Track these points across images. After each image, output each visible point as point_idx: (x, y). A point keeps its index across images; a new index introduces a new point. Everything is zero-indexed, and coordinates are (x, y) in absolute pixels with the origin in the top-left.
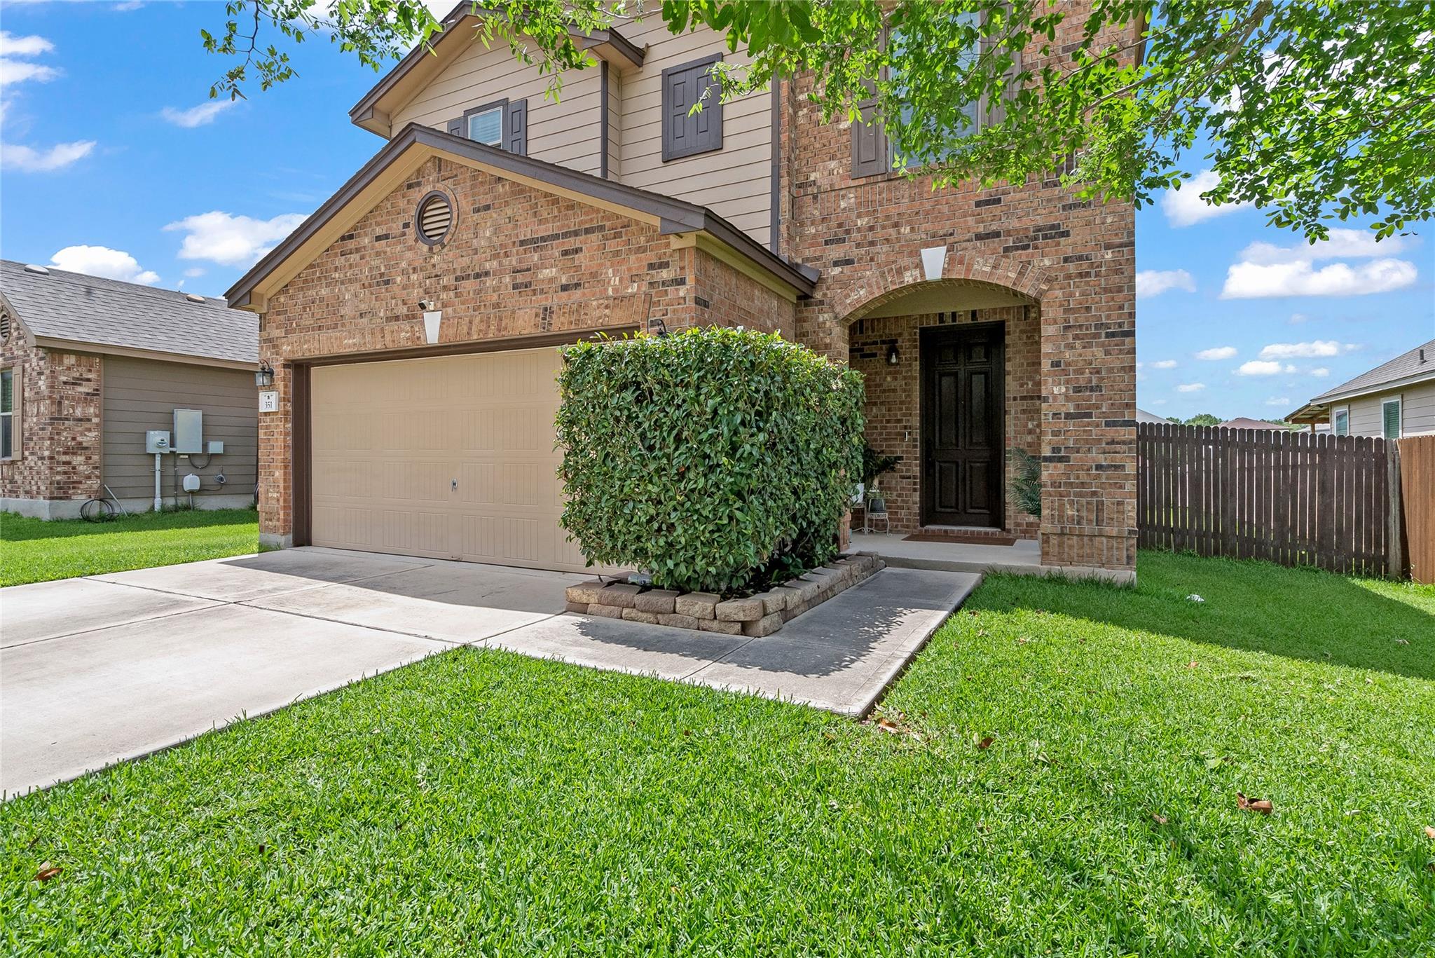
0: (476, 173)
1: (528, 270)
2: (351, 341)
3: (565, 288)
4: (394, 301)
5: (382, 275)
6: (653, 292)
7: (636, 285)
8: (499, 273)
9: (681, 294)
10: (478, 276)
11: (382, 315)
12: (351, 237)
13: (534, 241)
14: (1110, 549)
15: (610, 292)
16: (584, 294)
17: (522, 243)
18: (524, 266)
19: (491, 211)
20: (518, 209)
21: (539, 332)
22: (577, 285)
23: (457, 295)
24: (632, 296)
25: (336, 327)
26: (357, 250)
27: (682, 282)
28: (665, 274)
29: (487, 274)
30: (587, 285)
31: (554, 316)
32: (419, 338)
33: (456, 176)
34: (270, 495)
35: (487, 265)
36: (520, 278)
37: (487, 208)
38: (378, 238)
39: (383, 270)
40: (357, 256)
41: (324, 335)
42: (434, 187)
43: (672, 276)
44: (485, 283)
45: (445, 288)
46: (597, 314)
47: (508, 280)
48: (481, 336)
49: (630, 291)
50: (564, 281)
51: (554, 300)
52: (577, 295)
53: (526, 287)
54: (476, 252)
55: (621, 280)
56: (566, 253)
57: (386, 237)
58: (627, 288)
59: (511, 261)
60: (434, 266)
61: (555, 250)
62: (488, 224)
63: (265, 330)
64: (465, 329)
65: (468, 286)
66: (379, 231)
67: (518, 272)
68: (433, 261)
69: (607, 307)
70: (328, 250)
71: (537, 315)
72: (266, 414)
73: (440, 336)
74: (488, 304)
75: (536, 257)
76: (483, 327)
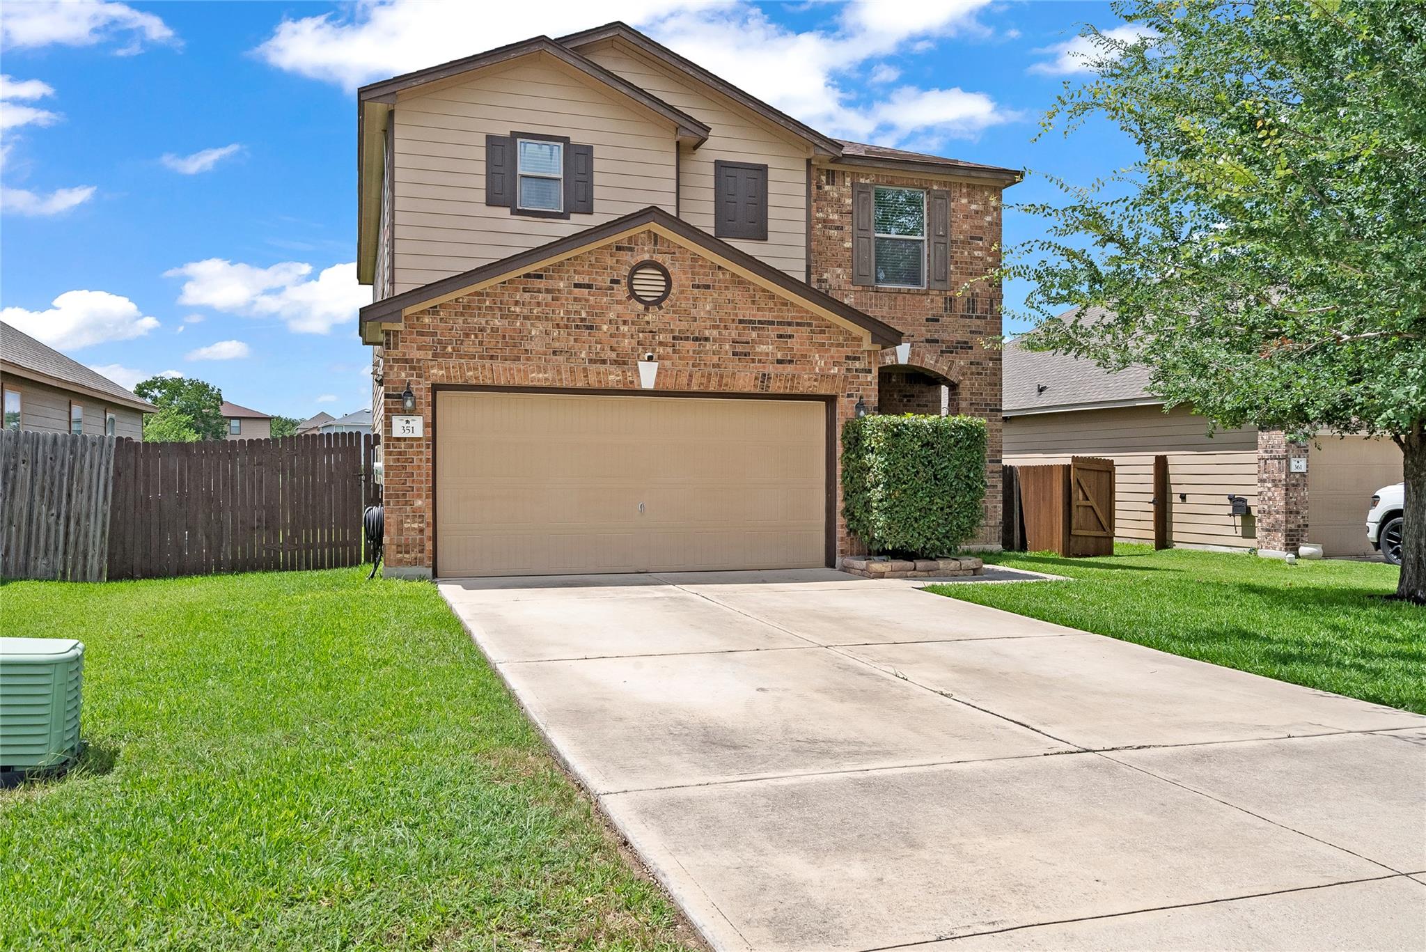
0: (695, 258)
1: (748, 343)
2: (541, 376)
3: (780, 362)
4: (599, 346)
5: (583, 320)
6: (849, 375)
7: (836, 368)
8: (720, 341)
9: (869, 379)
10: (696, 339)
11: (583, 355)
12: (540, 277)
13: (750, 322)
14: (991, 533)
15: (817, 370)
16: (796, 368)
17: (741, 321)
18: (744, 339)
19: (711, 290)
20: (736, 294)
21: (758, 391)
22: (790, 362)
23: (674, 351)
24: (834, 376)
25: (518, 359)
26: (548, 291)
27: (870, 371)
28: (857, 365)
29: (707, 339)
30: (798, 362)
31: (772, 381)
32: (632, 382)
33: (674, 253)
34: (406, 525)
35: (707, 333)
36: (739, 348)
37: (708, 287)
38: (576, 286)
39: (584, 315)
40: (549, 297)
41: (498, 365)
42: (652, 257)
43: (862, 367)
44: (705, 346)
45: (661, 344)
46: (807, 384)
47: (728, 347)
48: (702, 387)
49: (832, 372)
50: (779, 357)
51: (771, 369)
52: (789, 369)
53: (746, 355)
54: (695, 319)
55: (825, 363)
56: (780, 336)
57: (589, 286)
58: (830, 369)
59: (730, 333)
60: (648, 323)
61: (772, 332)
62: (708, 300)
63: (396, 347)
64: (685, 381)
65: (689, 346)
66: (577, 279)
67: (737, 342)
68: (646, 318)
69: (816, 380)
70: (505, 283)
71: (756, 378)
72: (398, 439)
73: (657, 383)
74: (708, 363)
75: (754, 334)
76: (704, 381)
